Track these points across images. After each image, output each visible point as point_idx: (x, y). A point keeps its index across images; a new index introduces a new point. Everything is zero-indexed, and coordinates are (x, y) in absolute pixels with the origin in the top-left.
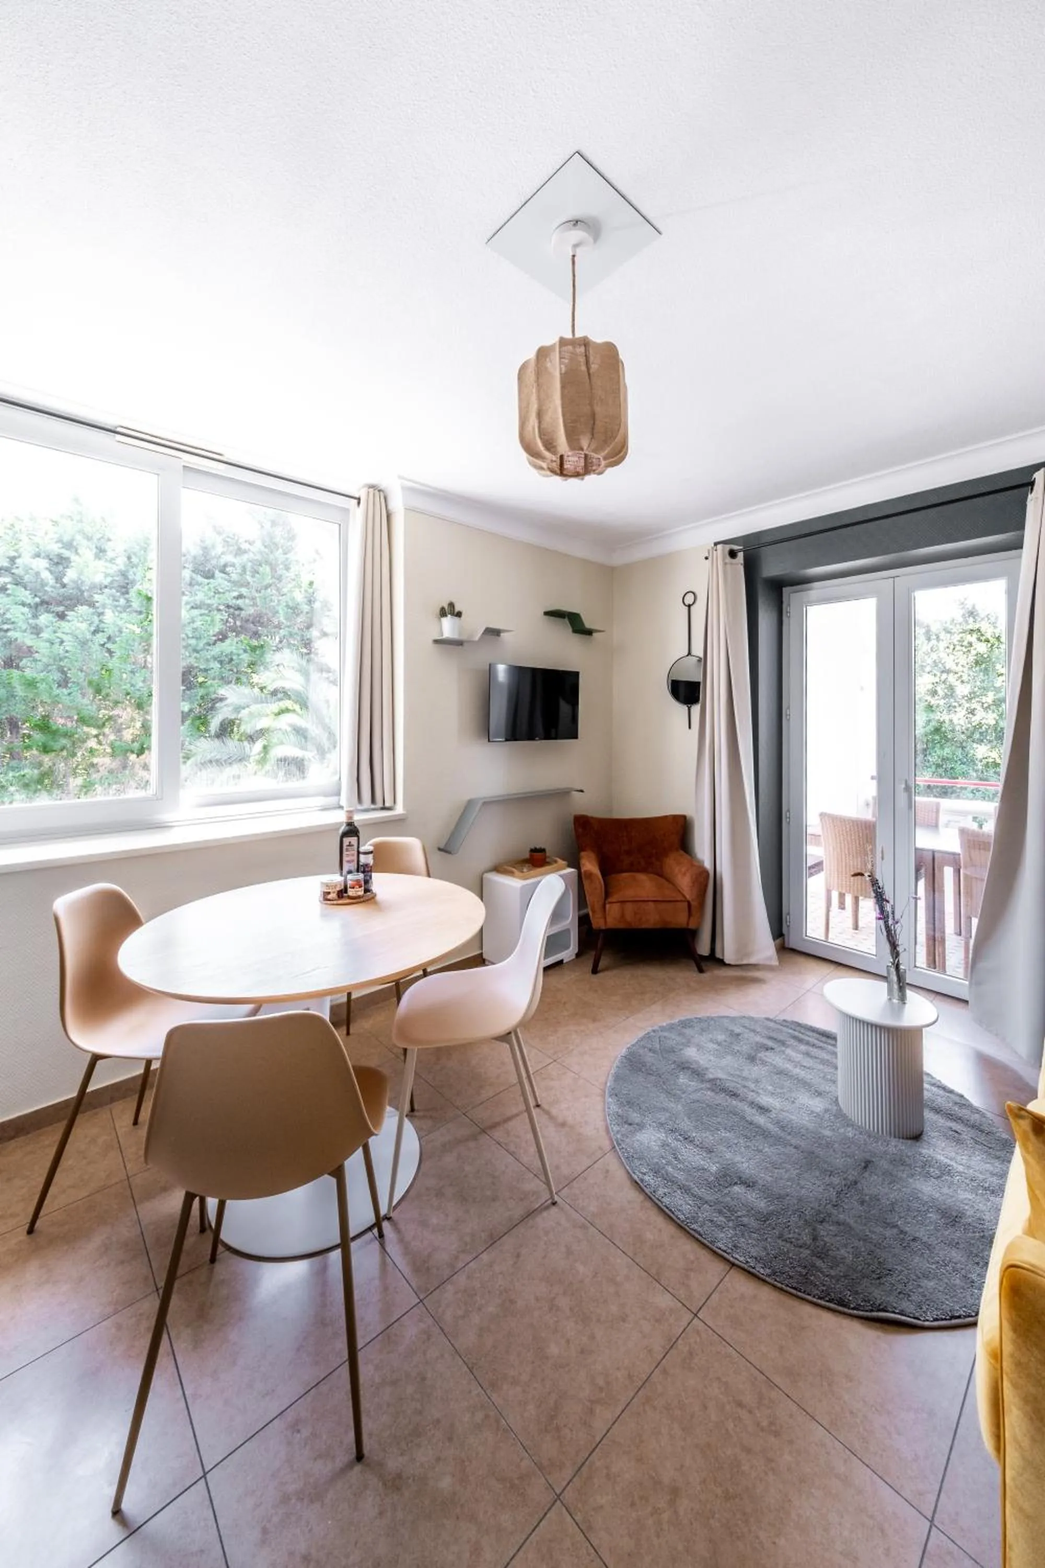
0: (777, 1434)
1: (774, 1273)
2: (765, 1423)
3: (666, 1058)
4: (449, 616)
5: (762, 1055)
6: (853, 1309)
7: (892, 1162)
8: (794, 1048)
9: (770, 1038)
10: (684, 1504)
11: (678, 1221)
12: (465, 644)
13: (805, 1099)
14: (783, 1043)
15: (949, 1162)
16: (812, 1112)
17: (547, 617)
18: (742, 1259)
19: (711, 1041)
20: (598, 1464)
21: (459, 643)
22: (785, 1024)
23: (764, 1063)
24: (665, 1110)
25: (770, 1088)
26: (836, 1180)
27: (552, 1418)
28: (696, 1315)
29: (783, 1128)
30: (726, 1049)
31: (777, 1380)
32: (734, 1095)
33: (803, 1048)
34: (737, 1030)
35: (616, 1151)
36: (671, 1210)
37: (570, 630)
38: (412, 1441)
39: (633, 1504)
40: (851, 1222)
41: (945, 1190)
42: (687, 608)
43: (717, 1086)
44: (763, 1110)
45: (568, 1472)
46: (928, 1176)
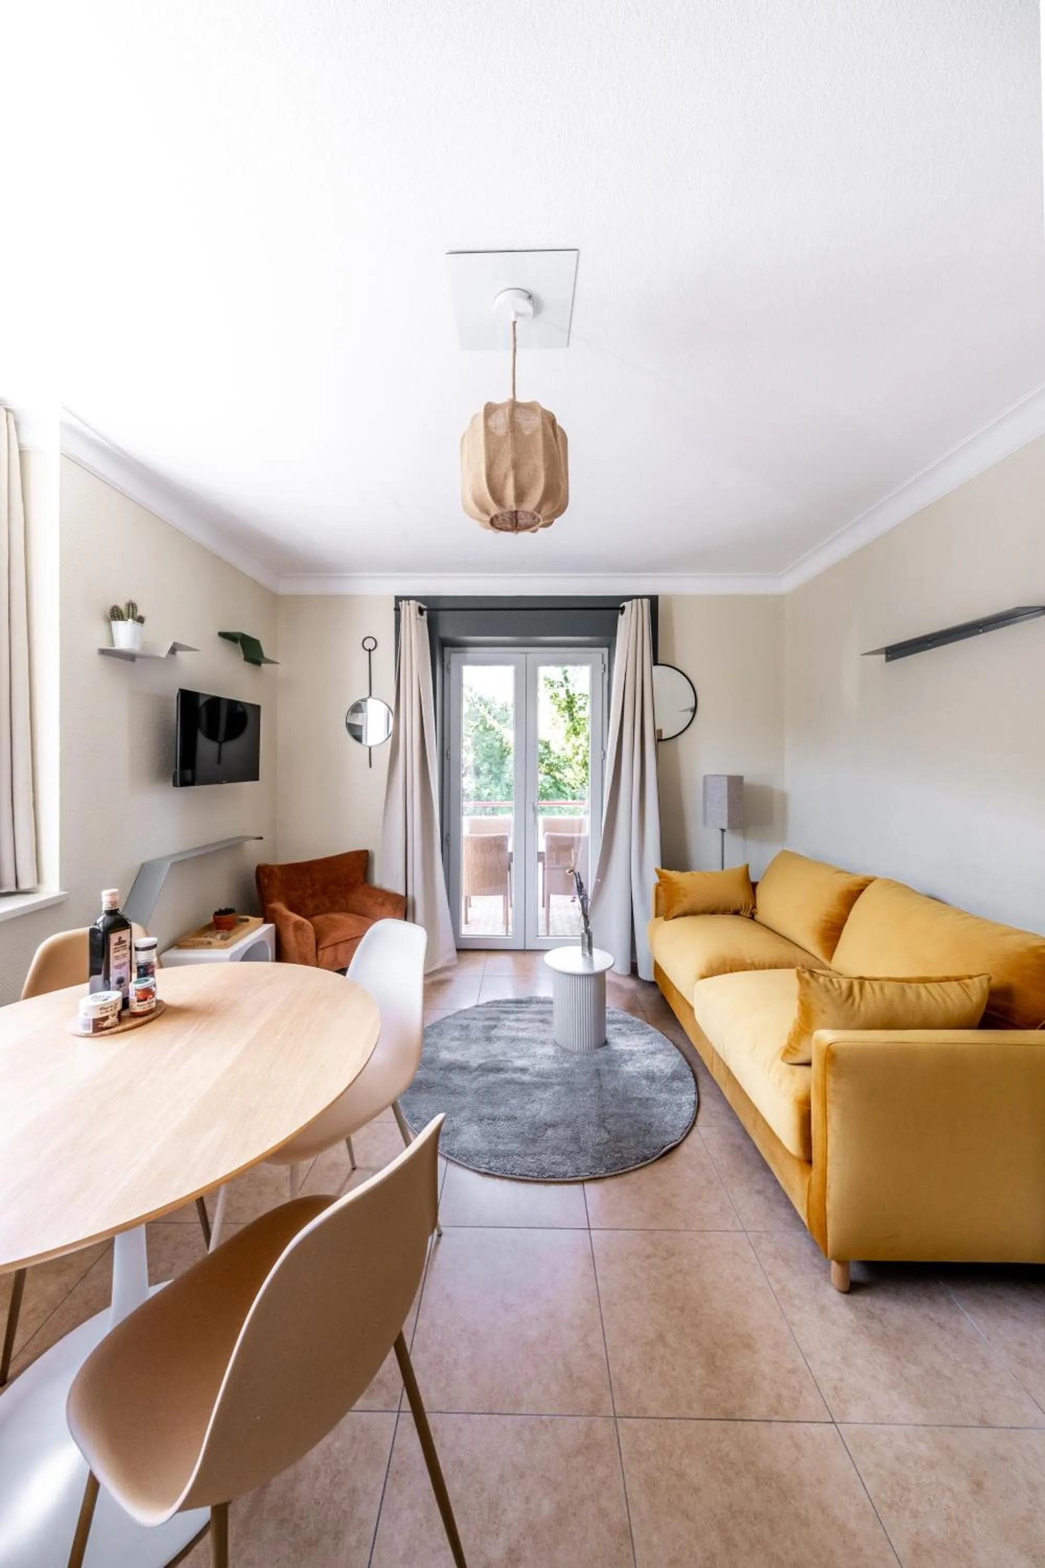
0: (673, 1255)
1: (608, 1168)
2: (665, 1255)
3: (431, 1069)
4: (130, 620)
5: (494, 1033)
6: (653, 1157)
7: (607, 1063)
8: (508, 1019)
9: (488, 1019)
10: (670, 1338)
11: (535, 1179)
12: (138, 660)
13: (541, 1051)
14: (498, 1019)
15: (630, 1048)
16: (550, 1056)
17: (220, 639)
18: (587, 1173)
19: (452, 1040)
20: (617, 1371)
21: (130, 657)
22: (489, 1005)
23: (499, 1038)
24: (463, 1108)
25: (515, 1054)
26: (592, 1091)
27: (570, 1377)
28: (589, 1229)
29: (542, 1076)
30: (467, 1038)
31: (652, 1227)
32: (499, 1070)
33: (512, 1017)
34: (465, 1022)
35: (452, 1161)
36: (525, 1175)
37: (243, 656)
38: (496, 1517)
39: (650, 1369)
40: (616, 1111)
41: (638, 1065)
42: (368, 652)
43: (486, 1069)
44: (523, 1070)
45: (608, 1399)
46: (626, 1061)
